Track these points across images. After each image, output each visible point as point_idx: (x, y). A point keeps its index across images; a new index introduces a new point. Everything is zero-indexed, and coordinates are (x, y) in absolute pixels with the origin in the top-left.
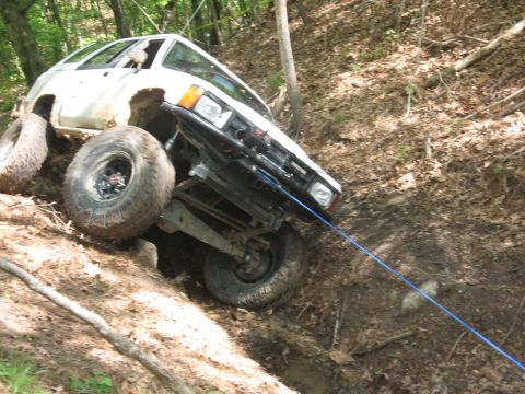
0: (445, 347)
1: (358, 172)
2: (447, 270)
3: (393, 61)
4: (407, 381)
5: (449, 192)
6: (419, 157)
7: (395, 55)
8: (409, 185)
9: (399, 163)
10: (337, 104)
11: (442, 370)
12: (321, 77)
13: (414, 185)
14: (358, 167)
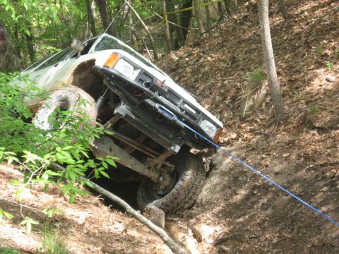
1: (329, 155)
12: (298, 71)
14: (329, 151)
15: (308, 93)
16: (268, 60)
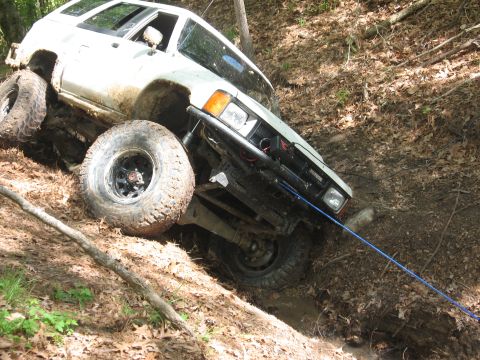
0: (380, 266)
1: (304, 113)
2: (381, 199)
3: (336, 16)
5: (383, 130)
6: (358, 100)
7: (337, 10)
8: (349, 124)
9: (340, 105)
10: (285, 54)
11: (377, 285)
12: (271, 29)
13: (353, 125)
14: (304, 109)
15: (281, 50)
16: (240, 16)
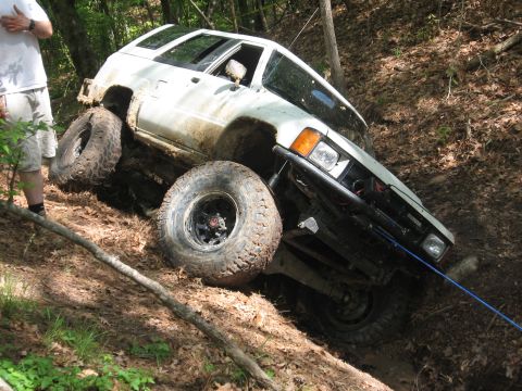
0: (485, 320)
1: (401, 152)
2: (487, 246)
3: (435, 45)
4: (448, 351)
5: (488, 171)
6: (460, 138)
7: (437, 39)
8: (451, 164)
9: (440, 144)
10: (380, 87)
11: (482, 340)
13: (455, 165)
14: (401, 147)
15: (375, 84)
16: (331, 47)
